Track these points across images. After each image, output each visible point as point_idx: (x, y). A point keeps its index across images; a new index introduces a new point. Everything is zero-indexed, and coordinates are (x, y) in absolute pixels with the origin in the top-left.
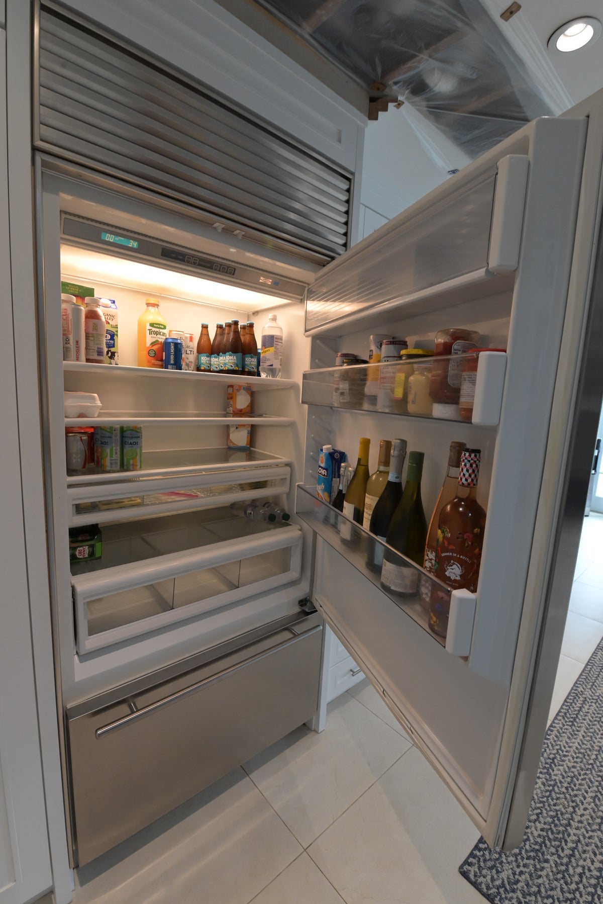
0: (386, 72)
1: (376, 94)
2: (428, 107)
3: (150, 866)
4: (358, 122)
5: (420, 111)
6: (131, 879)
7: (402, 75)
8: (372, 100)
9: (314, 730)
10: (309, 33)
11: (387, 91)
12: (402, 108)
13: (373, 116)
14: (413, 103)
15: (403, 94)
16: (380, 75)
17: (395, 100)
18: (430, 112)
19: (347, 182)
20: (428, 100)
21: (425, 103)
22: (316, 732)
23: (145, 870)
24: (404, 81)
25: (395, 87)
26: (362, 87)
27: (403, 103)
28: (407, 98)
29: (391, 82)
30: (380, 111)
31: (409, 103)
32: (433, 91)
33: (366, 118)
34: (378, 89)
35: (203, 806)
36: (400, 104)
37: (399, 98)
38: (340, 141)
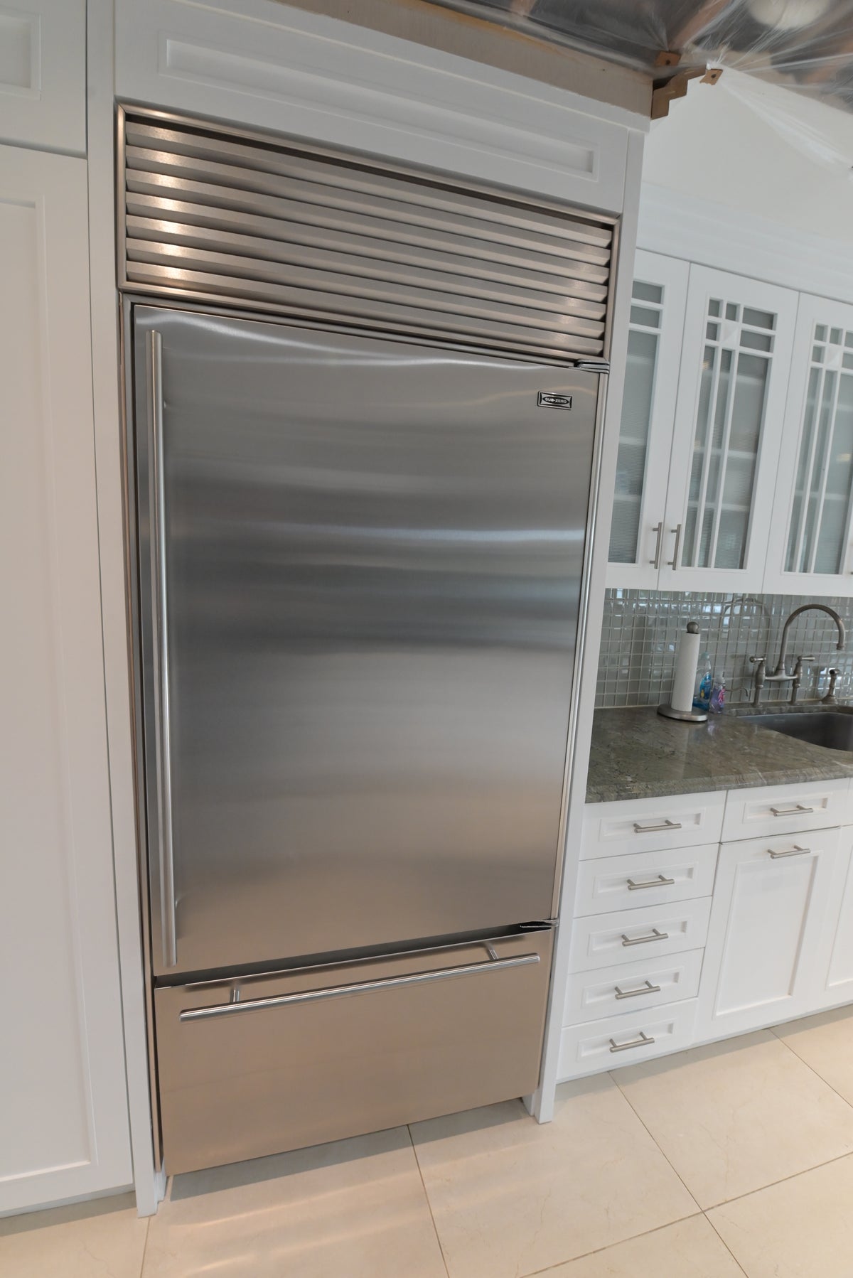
0: (675, 28)
1: (664, 72)
2: (775, 62)
3: (251, 1214)
4: (629, 129)
5: (758, 75)
6: (224, 1220)
7: (706, 23)
8: (658, 84)
9: (534, 1116)
10: (524, 16)
11: (684, 61)
12: (721, 80)
13: (659, 110)
14: (740, 67)
15: (716, 57)
16: (665, 39)
17: (700, 71)
18: (784, 72)
19: (608, 233)
20: (773, 49)
21: (767, 57)
22: (535, 1118)
23: (244, 1216)
24: (712, 34)
25: (698, 50)
26: (635, 69)
27: (721, 70)
28: (726, 62)
29: (687, 44)
30: (671, 99)
31: (733, 67)
32: (778, 31)
33: (646, 118)
34: (668, 63)
35: (341, 1162)
36: (714, 76)
37: (709, 67)
38: (590, 170)
